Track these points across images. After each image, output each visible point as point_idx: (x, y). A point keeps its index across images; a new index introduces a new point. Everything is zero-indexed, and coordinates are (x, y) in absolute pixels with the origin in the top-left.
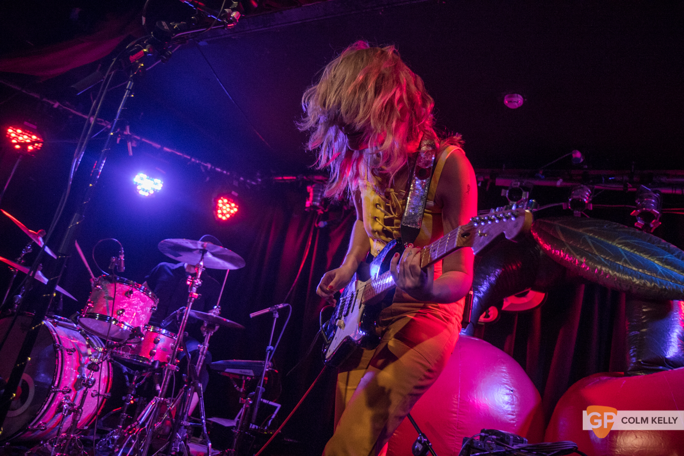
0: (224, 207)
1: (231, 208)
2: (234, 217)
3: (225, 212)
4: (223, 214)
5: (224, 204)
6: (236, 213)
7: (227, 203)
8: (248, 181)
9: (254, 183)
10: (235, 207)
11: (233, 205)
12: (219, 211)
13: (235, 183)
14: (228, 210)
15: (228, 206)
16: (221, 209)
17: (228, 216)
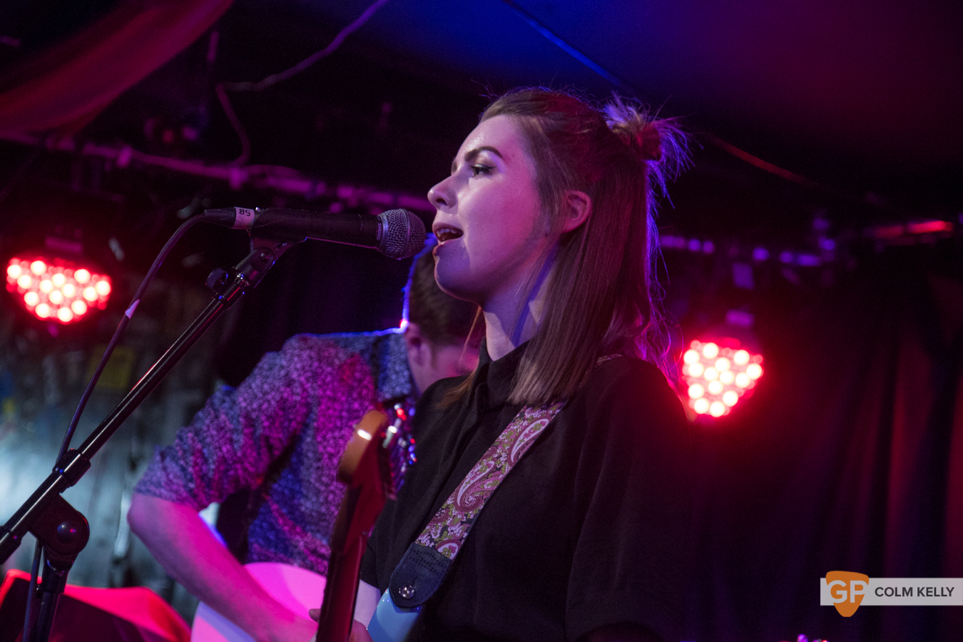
0: (710, 374)
1: (736, 370)
2: (751, 401)
3: (715, 389)
4: (708, 396)
5: (706, 363)
6: (760, 382)
7: (720, 356)
8: (786, 257)
9: (807, 260)
10: (751, 362)
11: (742, 356)
12: (694, 391)
13: (742, 276)
14: (728, 378)
15: (723, 363)
16: (701, 380)
17: (732, 399)
